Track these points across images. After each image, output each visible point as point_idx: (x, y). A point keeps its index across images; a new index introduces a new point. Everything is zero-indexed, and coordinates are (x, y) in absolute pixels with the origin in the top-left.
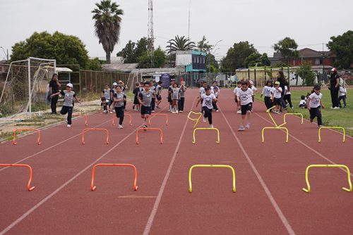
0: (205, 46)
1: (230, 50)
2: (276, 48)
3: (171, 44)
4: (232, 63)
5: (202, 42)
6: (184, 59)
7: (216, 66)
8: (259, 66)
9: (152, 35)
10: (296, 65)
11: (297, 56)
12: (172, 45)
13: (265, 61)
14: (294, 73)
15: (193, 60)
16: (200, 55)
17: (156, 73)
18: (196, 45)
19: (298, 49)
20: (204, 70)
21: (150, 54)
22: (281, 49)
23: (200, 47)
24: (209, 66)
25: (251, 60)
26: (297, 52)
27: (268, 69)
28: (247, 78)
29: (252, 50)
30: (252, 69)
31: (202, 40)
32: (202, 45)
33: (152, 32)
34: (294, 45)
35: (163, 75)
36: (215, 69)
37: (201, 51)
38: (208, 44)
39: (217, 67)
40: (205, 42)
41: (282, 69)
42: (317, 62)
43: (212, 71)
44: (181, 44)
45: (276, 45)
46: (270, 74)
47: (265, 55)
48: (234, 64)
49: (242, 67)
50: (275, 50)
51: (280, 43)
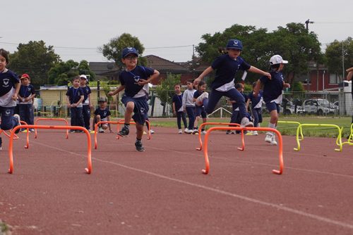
2: (106, 52)
22: (114, 55)
45: (106, 47)
50: (105, 55)
51: (114, 44)
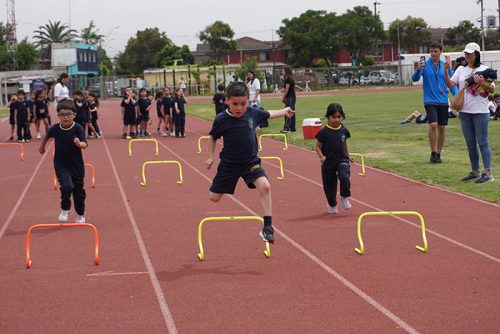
0: (94, 36)
1: (131, 41)
2: (202, 37)
3: (42, 33)
4: (134, 61)
5: (88, 30)
6: (64, 56)
7: (110, 66)
8: (179, 64)
9: (14, 20)
10: (232, 62)
11: (234, 48)
12: (44, 36)
13: (187, 57)
14: (233, 74)
15: (78, 57)
16: (89, 50)
17: (24, 78)
18: (79, 34)
19: (235, 38)
20: (96, 73)
21: (11, 49)
22: (209, 40)
23: (85, 37)
24: (102, 66)
25: (165, 55)
26: (233, 42)
27: (194, 68)
28: (163, 83)
29: (164, 41)
30: (169, 70)
31: (88, 26)
32: (88, 35)
33: (13, 15)
34: (229, 33)
35: (34, 81)
36: (108, 71)
37: (87, 43)
38: (98, 34)
39: (110, 68)
40: (93, 30)
41: (215, 68)
42: (263, 57)
43: (105, 73)
44: (56, 34)
45: (202, 33)
46: (196, 75)
47: (186, 48)
48: (138, 62)
49: (153, 66)
50: (201, 40)
51: (209, 30)
